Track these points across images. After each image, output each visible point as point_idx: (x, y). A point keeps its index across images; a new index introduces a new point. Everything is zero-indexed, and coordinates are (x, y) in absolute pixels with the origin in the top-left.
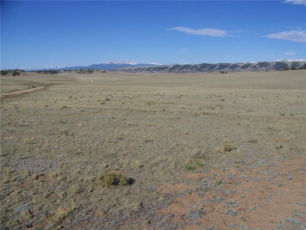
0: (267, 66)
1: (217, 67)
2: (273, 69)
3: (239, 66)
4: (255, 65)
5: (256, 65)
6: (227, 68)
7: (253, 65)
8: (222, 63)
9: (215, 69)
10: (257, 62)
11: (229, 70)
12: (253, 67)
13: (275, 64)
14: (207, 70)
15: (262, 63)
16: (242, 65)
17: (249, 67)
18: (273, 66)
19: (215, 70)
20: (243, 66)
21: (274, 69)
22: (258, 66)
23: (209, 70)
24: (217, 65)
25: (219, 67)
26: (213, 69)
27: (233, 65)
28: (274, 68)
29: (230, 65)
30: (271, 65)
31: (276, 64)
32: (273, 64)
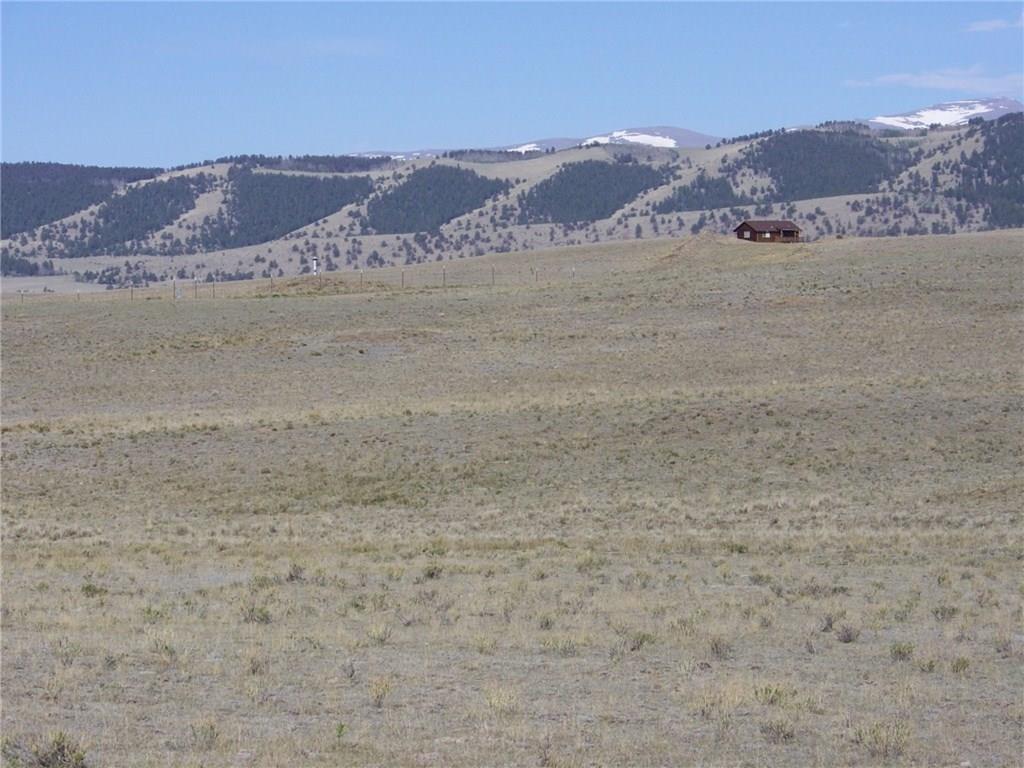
0: (870, 186)
1: (209, 205)
2: (963, 218)
3: (501, 186)
4: (714, 174)
5: (731, 169)
6: (339, 219)
7: (688, 176)
8: (270, 153)
9: (182, 235)
10: (664, 132)
11: (372, 242)
12: (685, 200)
13: (975, 145)
14: (78, 250)
15: (805, 137)
16: (544, 170)
17: (639, 204)
18: (949, 181)
19: (175, 249)
20: (544, 187)
21: (978, 214)
22: (750, 183)
23: (94, 249)
24: (203, 183)
25: (234, 206)
26: (155, 240)
27: (419, 175)
28: (973, 200)
29: (374, 174)
30: (924, 168)
31: (990, 142)
32: (944, 149)
